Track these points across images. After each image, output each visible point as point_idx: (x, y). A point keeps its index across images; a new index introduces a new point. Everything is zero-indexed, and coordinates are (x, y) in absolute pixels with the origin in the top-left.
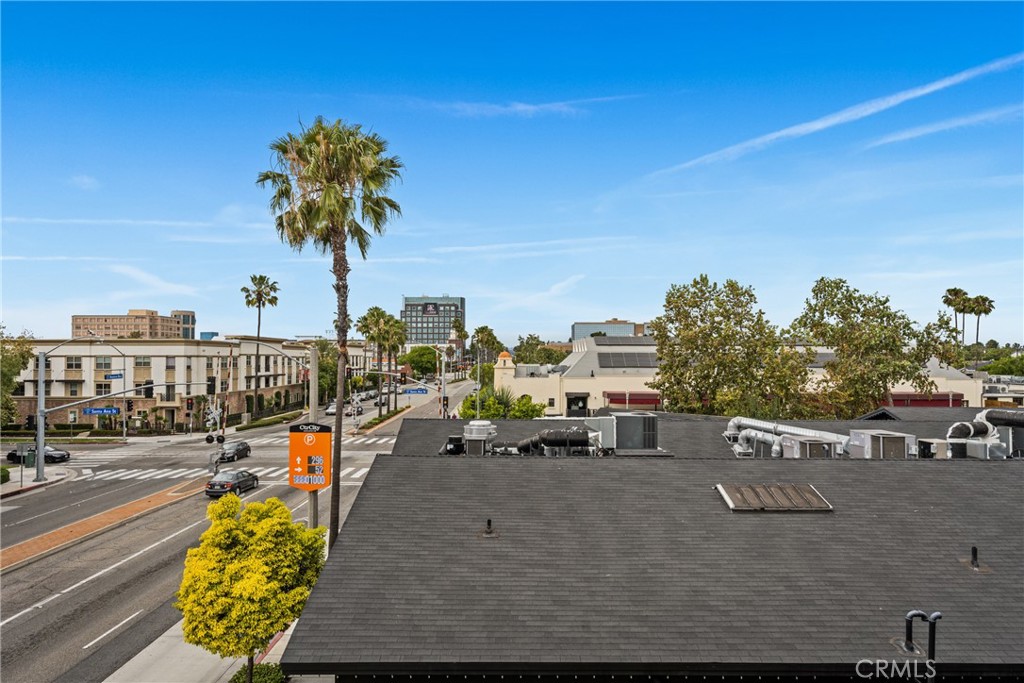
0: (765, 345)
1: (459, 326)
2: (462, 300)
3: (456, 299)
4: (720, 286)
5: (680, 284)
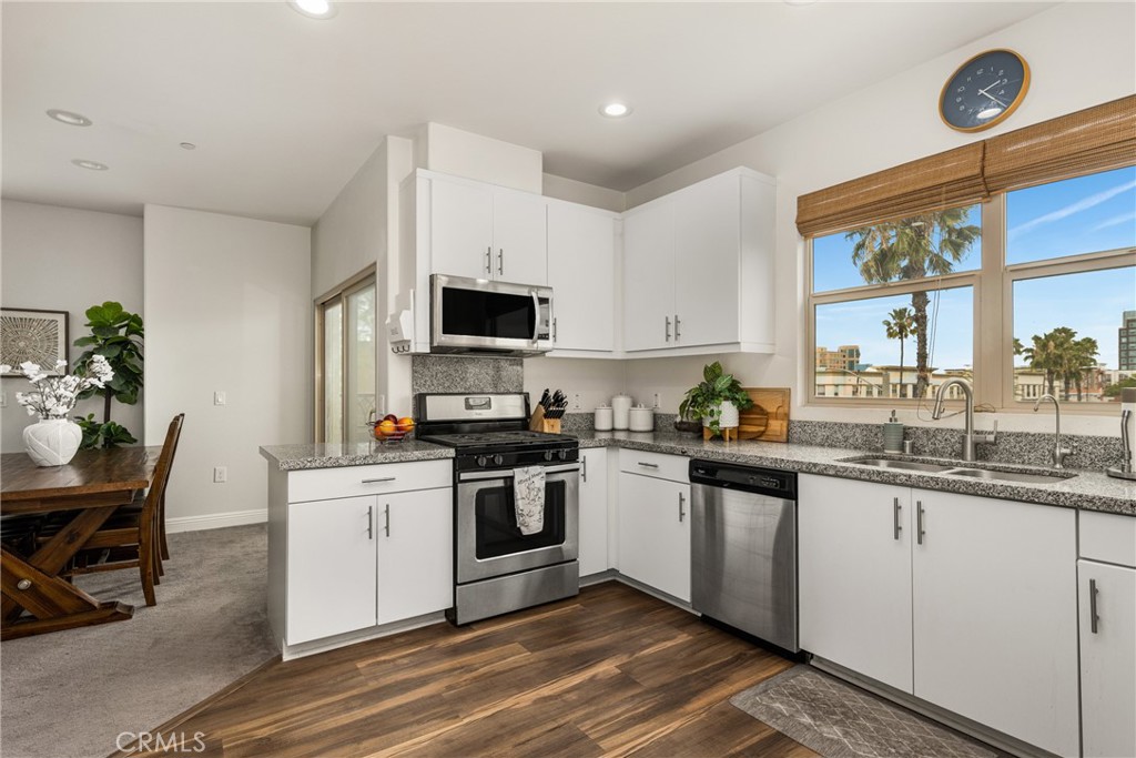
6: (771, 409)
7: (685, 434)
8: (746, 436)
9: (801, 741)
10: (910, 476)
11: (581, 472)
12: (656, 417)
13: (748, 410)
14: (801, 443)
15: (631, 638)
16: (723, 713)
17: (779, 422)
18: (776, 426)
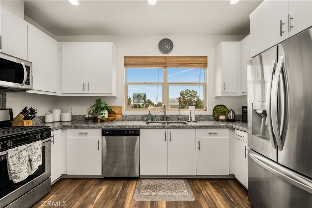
0: (199, 103)
1: (144, 99)
2: (146, 94)
3: (144, 94)
4: (190, 91)
5: (182, 91)
6: (117, 112)
7: (89, 121)
8: (109, 120)
9: (157, 200)
10: (168, 126)
11: (52, 140)
12: (72, 116)
13: (111, 112)
14: (126, 120)
15: (87, 197)
16: (135, 205)
17: (120, 115)
18: (118, 117)
